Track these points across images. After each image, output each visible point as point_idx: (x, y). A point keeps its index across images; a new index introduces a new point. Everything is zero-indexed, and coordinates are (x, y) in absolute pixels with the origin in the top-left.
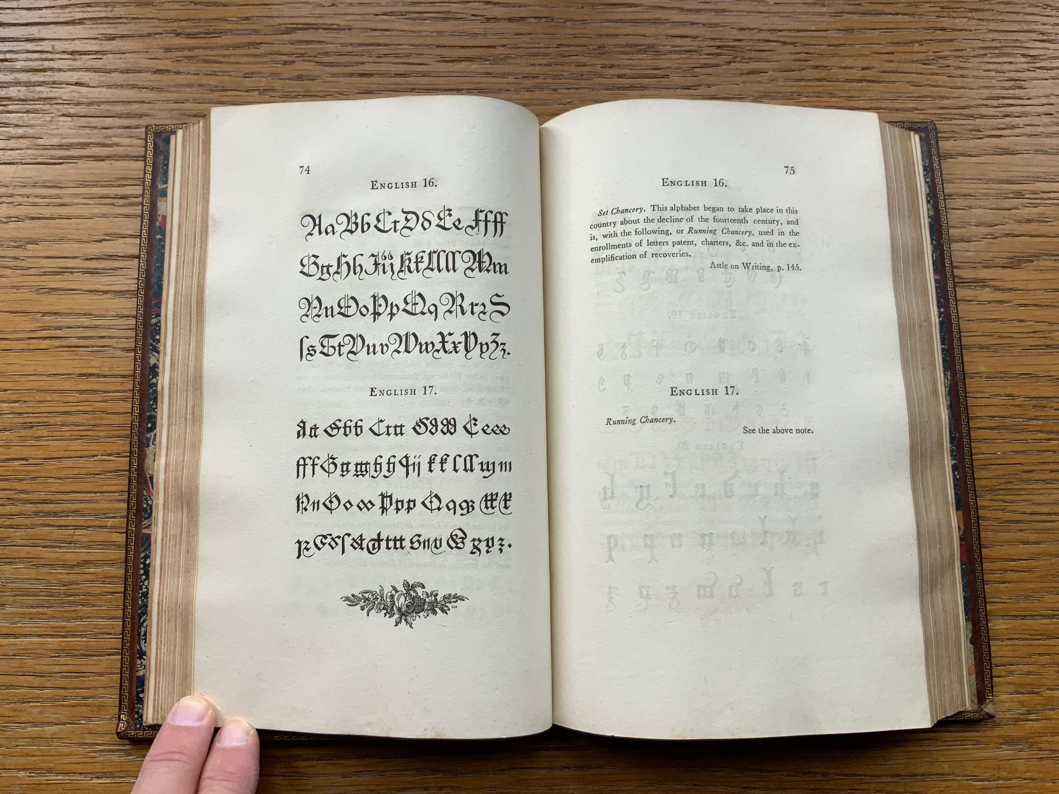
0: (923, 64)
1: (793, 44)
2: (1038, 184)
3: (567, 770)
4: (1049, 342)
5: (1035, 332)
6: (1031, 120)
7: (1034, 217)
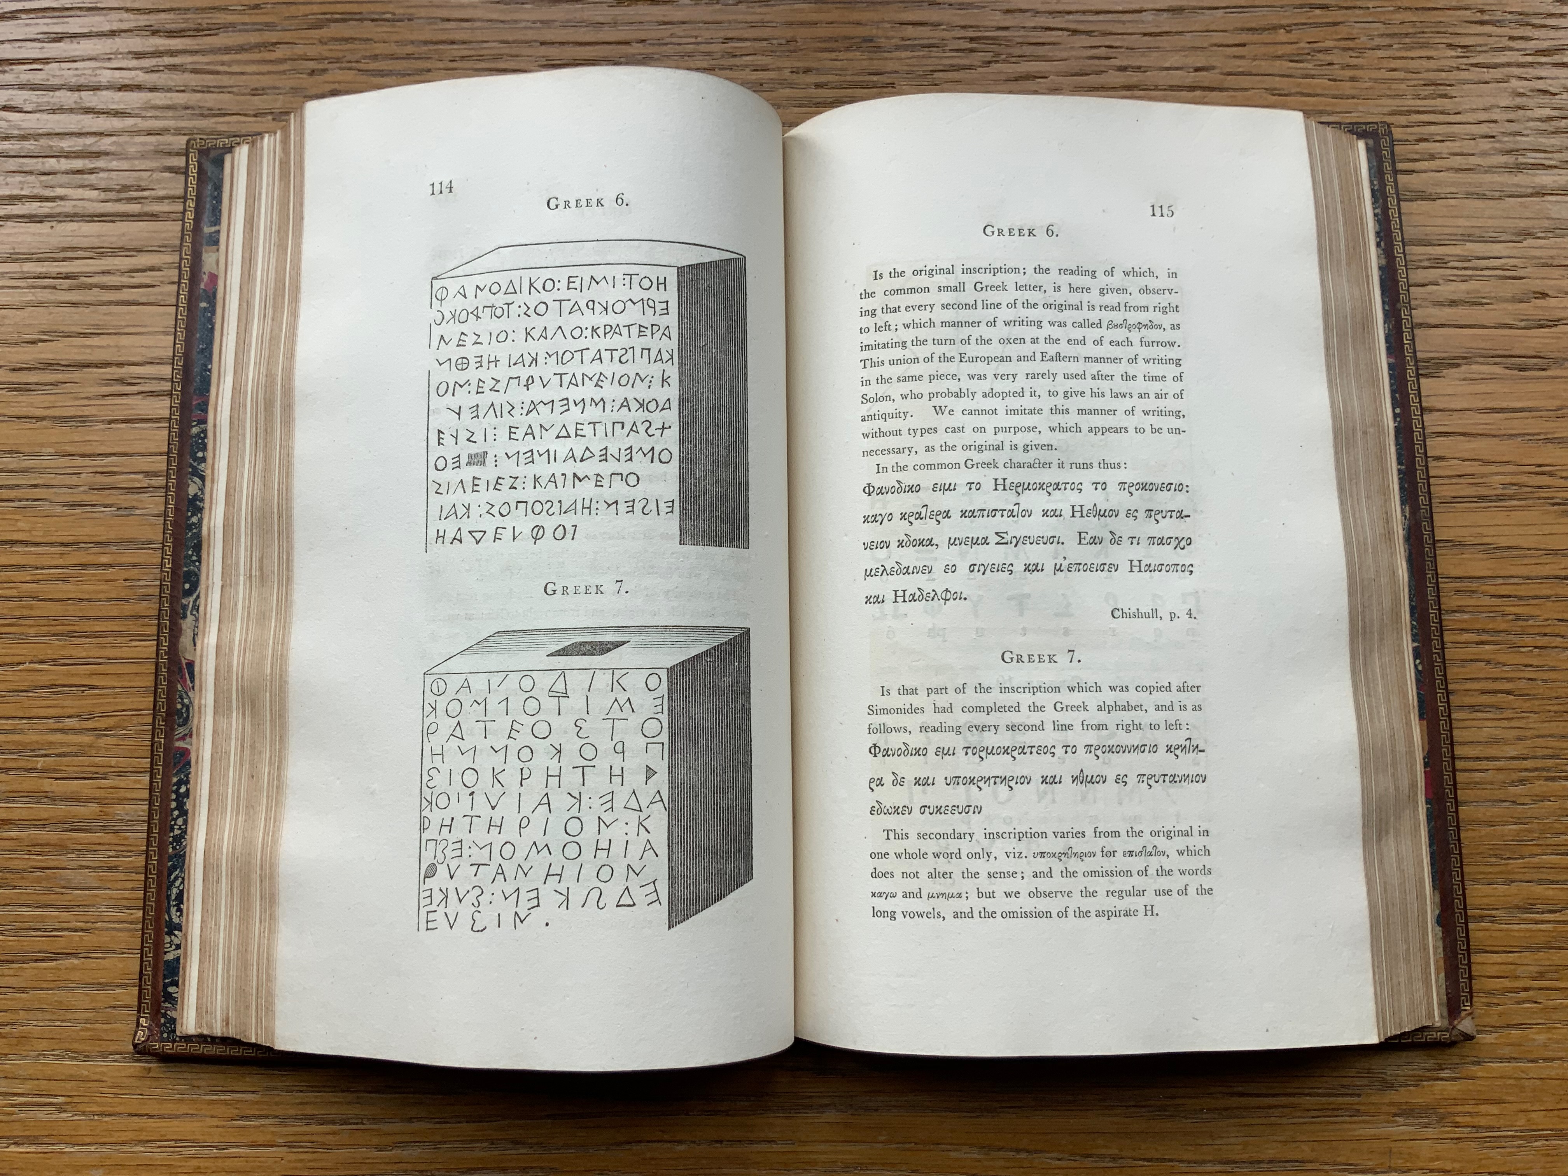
0: (1292, 61)
1: (1088, 33)
2: (1469, 245)
3: (718, 1145)
4: (1483, 491)
5: (1460, 476)
6: (1460, 147)
7: (1462, 296)
